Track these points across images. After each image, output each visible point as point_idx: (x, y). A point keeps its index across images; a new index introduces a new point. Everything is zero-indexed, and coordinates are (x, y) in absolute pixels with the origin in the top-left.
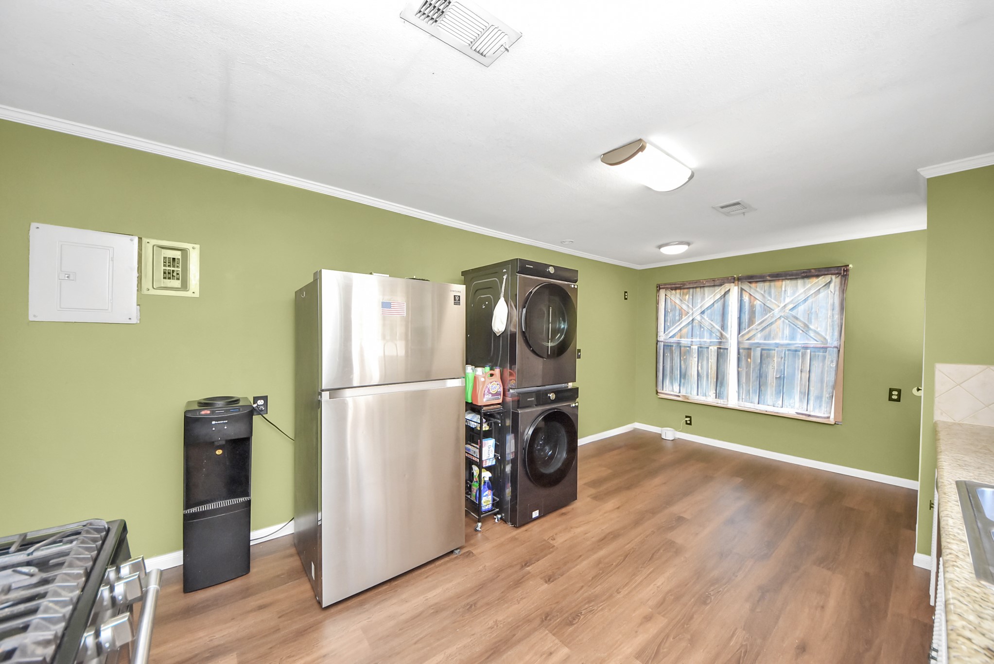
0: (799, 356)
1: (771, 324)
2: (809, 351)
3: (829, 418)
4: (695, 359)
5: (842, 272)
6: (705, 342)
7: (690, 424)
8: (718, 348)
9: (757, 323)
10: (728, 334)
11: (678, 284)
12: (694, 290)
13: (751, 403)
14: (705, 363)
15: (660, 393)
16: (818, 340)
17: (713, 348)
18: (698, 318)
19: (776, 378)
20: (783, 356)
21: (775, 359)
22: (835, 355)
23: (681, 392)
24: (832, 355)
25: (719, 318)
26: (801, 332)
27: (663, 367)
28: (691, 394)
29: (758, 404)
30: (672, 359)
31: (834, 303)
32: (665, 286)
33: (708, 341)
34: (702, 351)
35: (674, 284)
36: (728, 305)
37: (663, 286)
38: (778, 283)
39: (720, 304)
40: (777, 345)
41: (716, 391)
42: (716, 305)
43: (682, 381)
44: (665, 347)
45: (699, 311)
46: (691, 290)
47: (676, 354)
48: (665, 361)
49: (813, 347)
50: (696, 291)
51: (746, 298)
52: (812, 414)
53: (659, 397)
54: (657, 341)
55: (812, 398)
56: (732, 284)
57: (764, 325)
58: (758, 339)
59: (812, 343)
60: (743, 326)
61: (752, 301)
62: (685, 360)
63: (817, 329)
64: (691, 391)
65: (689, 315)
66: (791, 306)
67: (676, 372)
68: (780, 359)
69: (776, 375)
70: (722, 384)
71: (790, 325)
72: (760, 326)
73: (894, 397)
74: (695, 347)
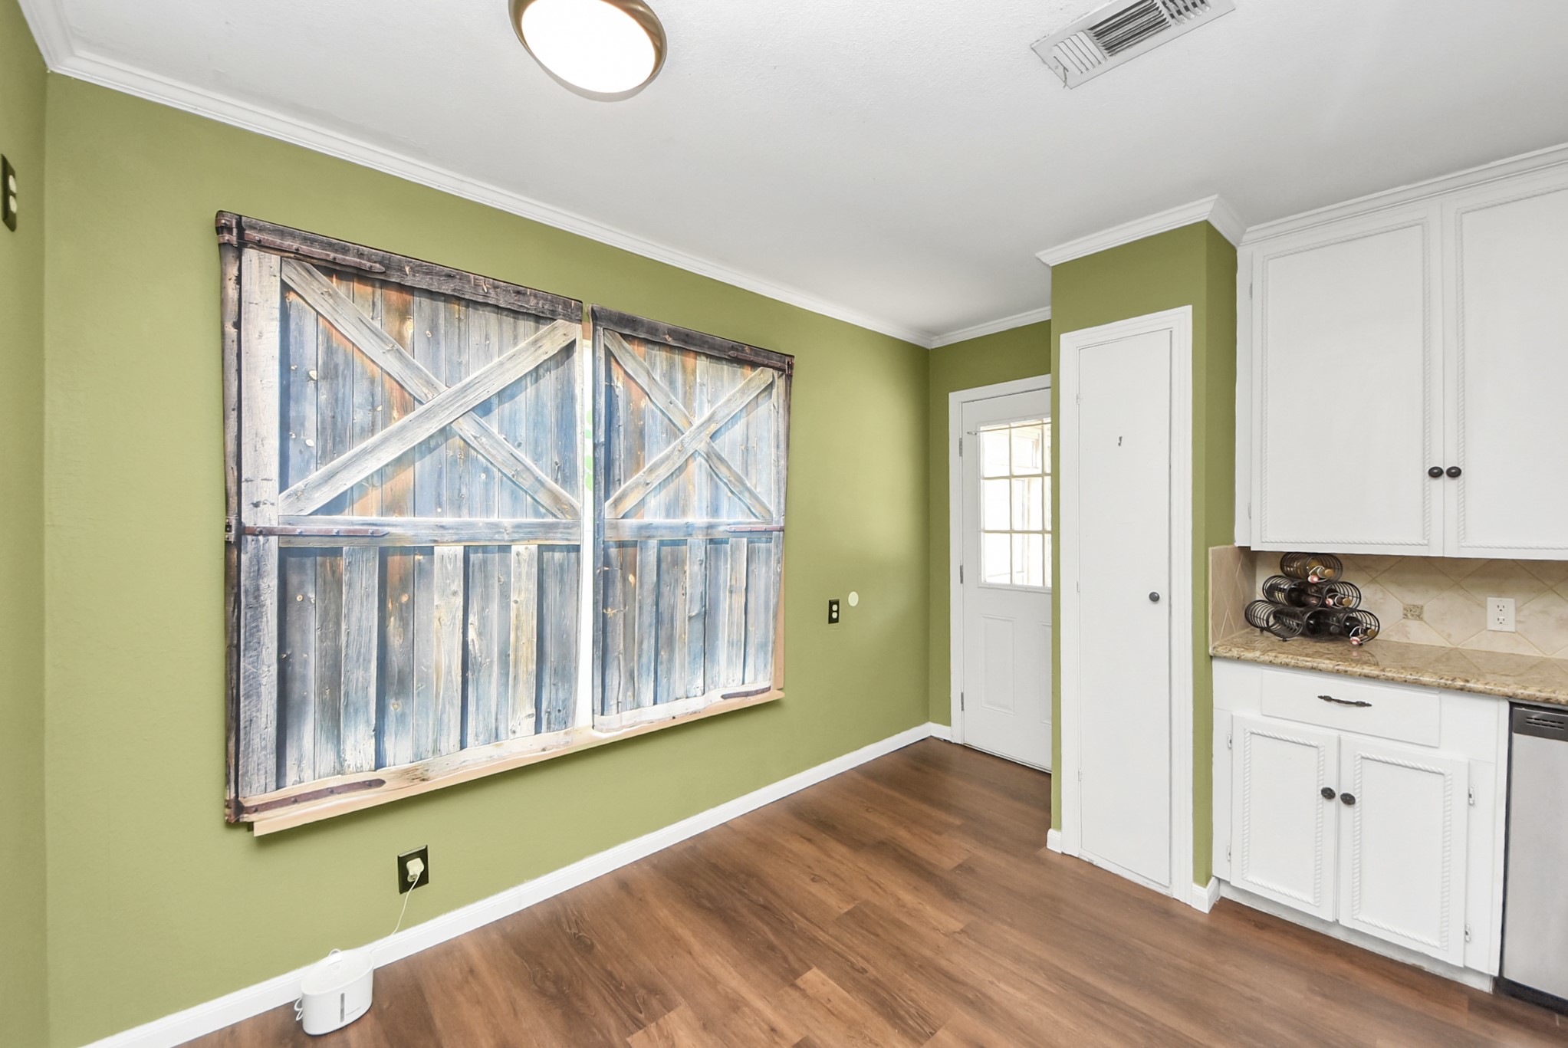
0: (726, 554)
1: (678, 470)
2: (744, 540)
3: (771, 687)
4: (453, 599)
5: (785, 366)
6: (495, 526)
8: (539, 546)
9: (647, 466)
10: (577, 497)
11: (363, 256)
13: (636, 709)
14: (494, 607)
16: (757, 514)
17: (524, 551)
18: (466, 428)
19: (690, 618)
20: (701, 556)
21: (687, 568)
22: (781, 547)
23: (389, 759)
24: (776, 547)
25: (543, 439)
26: (730, 494)
27: (281, 663)
28: (435, 751)
29: (655, 703)
30: (332, 619)
31: (778, 431)
32: (284, 243)
33: (507, 521)
34: (481, 563)
35: (336, 248)
37: (268, 238)
38: (688, 361)
40: (690, 530)
41: (538, 706)
43: (393, 707)
44: (290, 560)
45: (469, 399)
46: (426, 304)
47: (362, 591)
48: (294, 636)
49: (750, 531)
51: (618, 383)
52: (751, 689)
53: (259, 831)
54: (240, 529)
55: (751, 650)
56: (577, 326)
57: (663, 472)
58: (654, 515)
59: (748, 520)
60: (617, 472)
61: (634, 396)
62: (407, 614)
63: (755, 486)
64: (435, 741)
65: (419, 407)
66: (712, 428)
67: (356, 678)
68: (695, 567)
69: (689, 612)
70: (560, 675)
71: (711, 476)
72: (654, 476)
73: (835, 615)
74: (450, 552)
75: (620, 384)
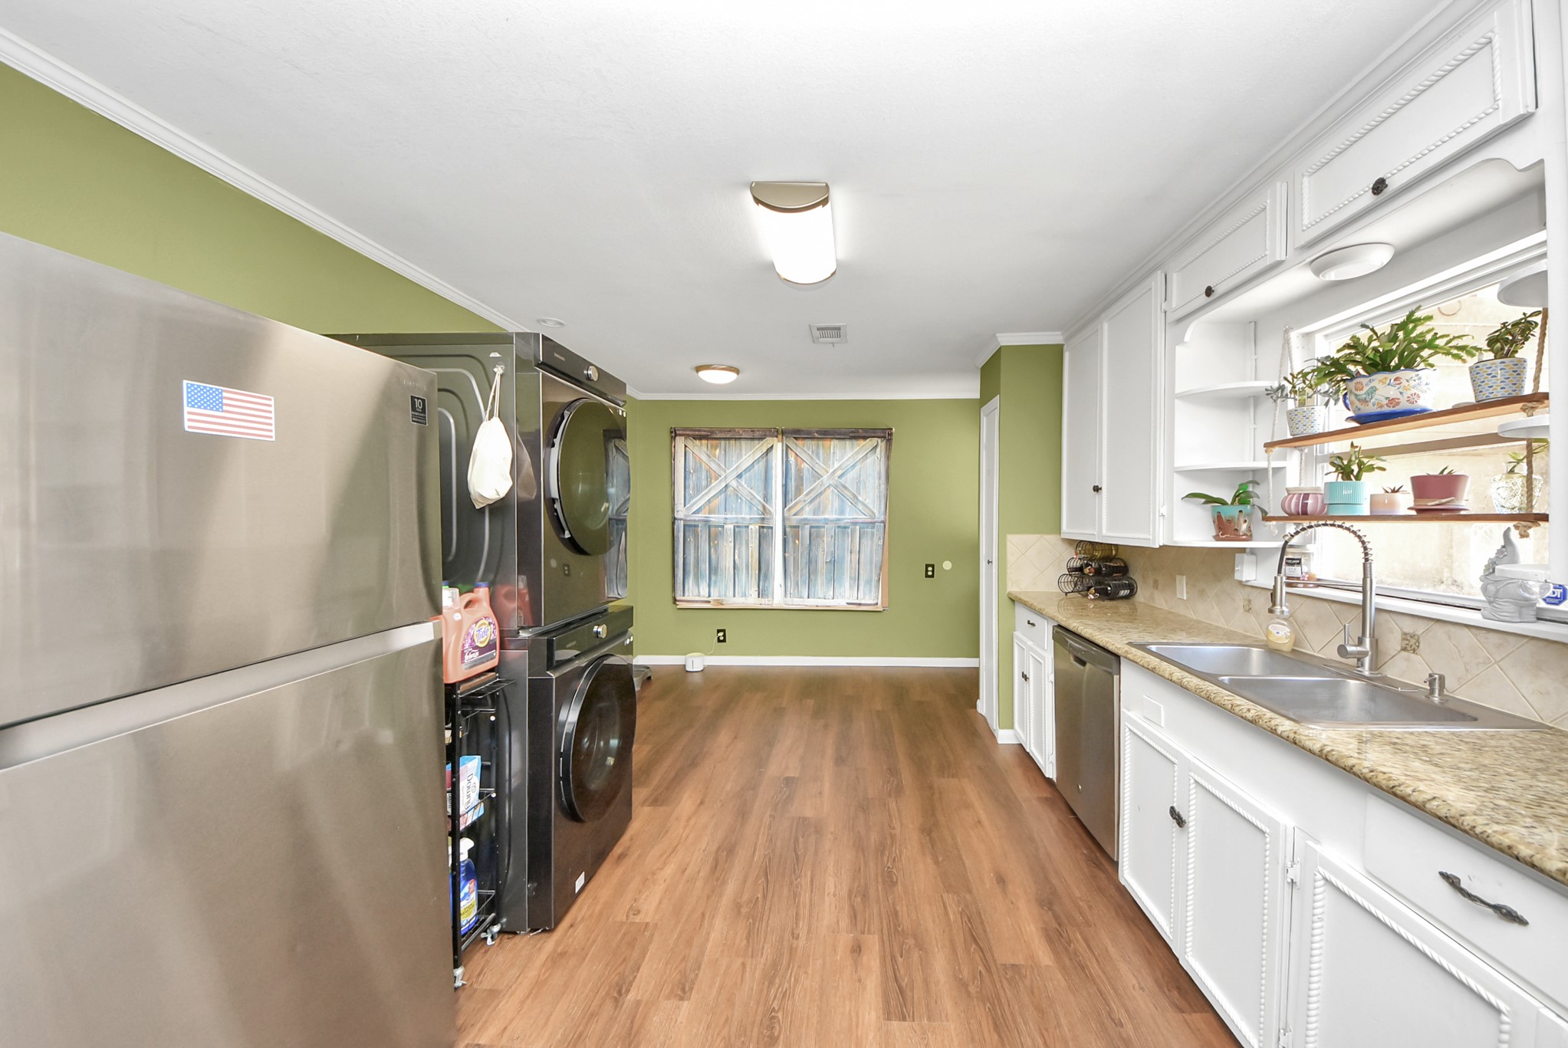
0: (848, 533)
1: (821, 494)
2: (858, 527)
3: (877, 604)
4: (730, 545)
5: (886, 435)
6: (744, 518)
7: (724, 641)
8: (760, 527)
9: (805, 493)
10: (772, 507)
11: (705, 431)
12: (727, 442)
13: (801, 598)
14: (744, 548)
15: (679, 601)
16: (866, 514)
17: (754, 528)
18: (734, 484)
19: (826, 562)
20: (833, 534)
21: (825, 539)
22: (882, 531)
23: (712, 595)
24: (878, 532)
25: (761, 485)
26: (850, 504)
27: (684, 559)
28: (725, 595)
29: (809, 597)
30: (697, 548)
31: (880, 472)
32: (685, 433)
33: (748, 517)
34: (740, 532)
35: (699, 431)
36: (772, 468)
37: (681, 432)
38: (827, 443)
39: (762, 463)
40: (827, 521)
41: (759, 587)
42: (756, 467)
43: (713, 578)
44: (687, 528)
45: (735, 474)
46: (723, 442)
47: (704, 537)
48: (687, 551)
49: (862, 523)
50: (729, 444)
51: (792, 459)
52: (863, 602)
53: (678, 607)
54: (674, 519)
55: (862, 583)
56: (775, 438)
57: (813, 495)
58: (807, 514)
59: (861, 517)
60: (789, 497)
61: (799, 464)
62: (716, 547)
63: (865, 500)
64: (725, 592)
65: (720, 478)
66: (839, 473)
67: (703, 566)
68: (829, 539)
69: (826, 559)
70: (766, 577)
71: (839, 495)
72: (808, 497)
73: (930, 573)
74: (730, 527)
75: (793, 459)
